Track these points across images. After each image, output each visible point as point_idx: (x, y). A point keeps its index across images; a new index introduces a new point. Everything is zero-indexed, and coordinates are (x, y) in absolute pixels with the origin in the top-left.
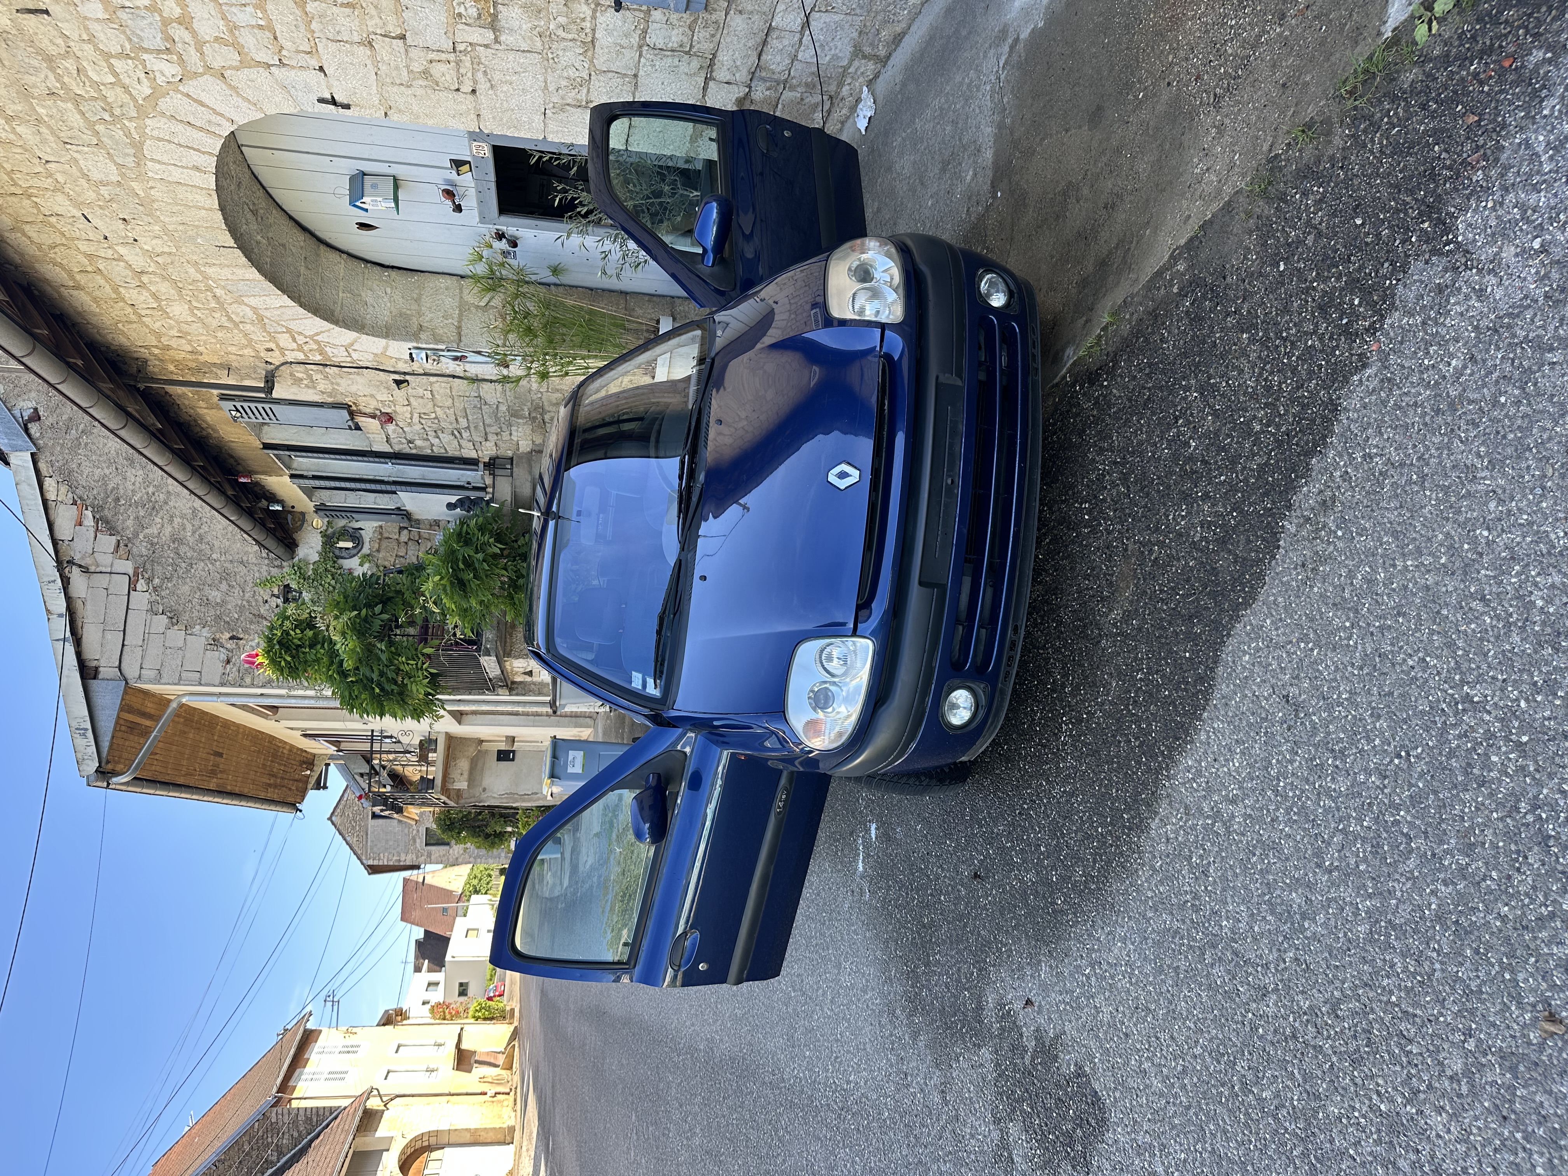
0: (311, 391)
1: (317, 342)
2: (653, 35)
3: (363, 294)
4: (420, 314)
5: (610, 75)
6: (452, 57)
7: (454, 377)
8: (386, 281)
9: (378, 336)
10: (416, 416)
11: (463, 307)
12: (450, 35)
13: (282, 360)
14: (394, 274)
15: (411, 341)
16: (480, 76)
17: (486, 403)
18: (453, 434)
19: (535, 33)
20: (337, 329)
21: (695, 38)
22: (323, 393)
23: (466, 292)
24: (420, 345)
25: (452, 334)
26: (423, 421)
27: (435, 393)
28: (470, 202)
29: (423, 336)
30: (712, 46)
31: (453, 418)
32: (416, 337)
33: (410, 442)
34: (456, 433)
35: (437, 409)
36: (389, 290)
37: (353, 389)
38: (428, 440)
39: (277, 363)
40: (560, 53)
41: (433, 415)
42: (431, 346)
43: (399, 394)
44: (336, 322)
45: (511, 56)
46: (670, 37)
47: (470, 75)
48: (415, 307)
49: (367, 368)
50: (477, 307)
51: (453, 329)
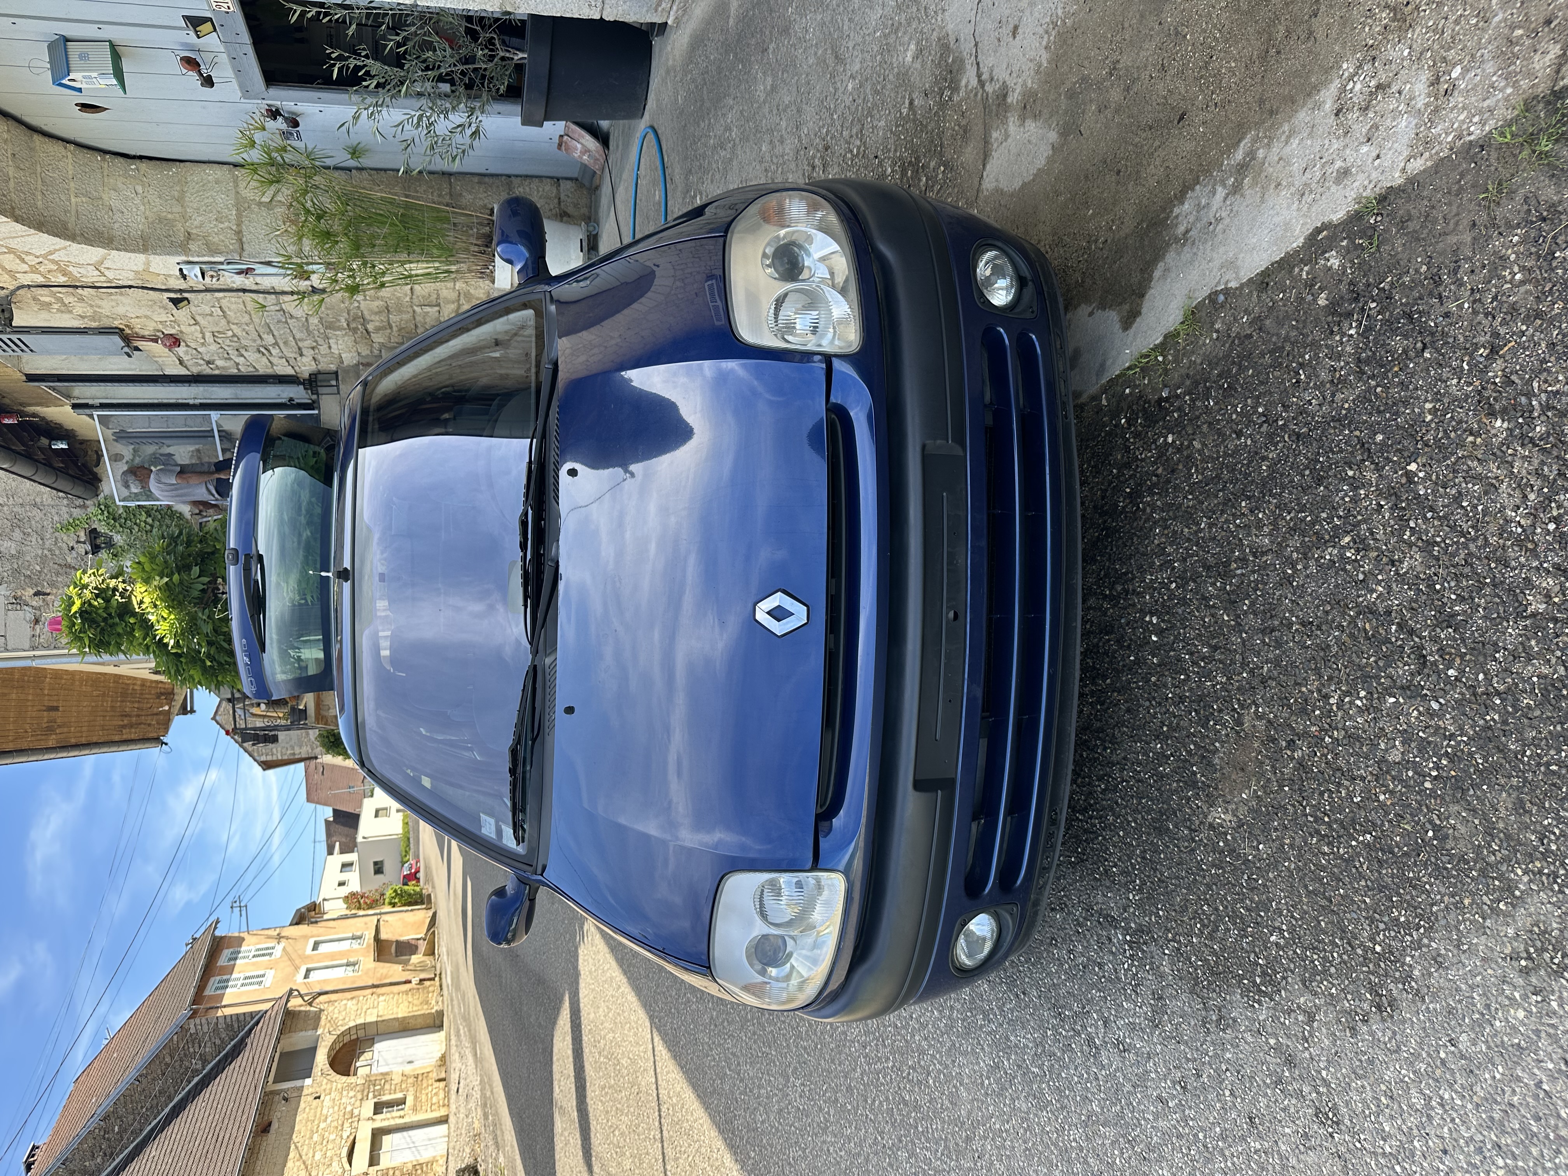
0: (66, 316)
1: (53, 262)
3: (105, 197)
4: (185, 218)
7: (244, 291)
8: (134, 177)
9: (133, 251)
10: (208, 335)
11: (242, 206)
13: (16, 284)
14: (144, 166)
15: (178, 254)
17: (292, 317)
18: (259, 351)
20: (75, 246)
22: (83, 317)
23: (242, 185)
24: (191, 259)
25: (231, 242)
26: (220, 341)
27: (226, 310)
28: (223, 72)
29: (193, 246)
31: (255, 335)
32: (182, 247)
33: (208, 363)
34: (262, 350)
35: (233, 327)
36: (140, 189)
37: (121, 310)
38: (230, 359)
39: (12, 288)
41: (230, 333)
42: (206, 259)
43: (182, 314)
44: (72, 238)
48: (177, 209)
49: (130, 287)
50: (260, 204)
51: (230, 234)
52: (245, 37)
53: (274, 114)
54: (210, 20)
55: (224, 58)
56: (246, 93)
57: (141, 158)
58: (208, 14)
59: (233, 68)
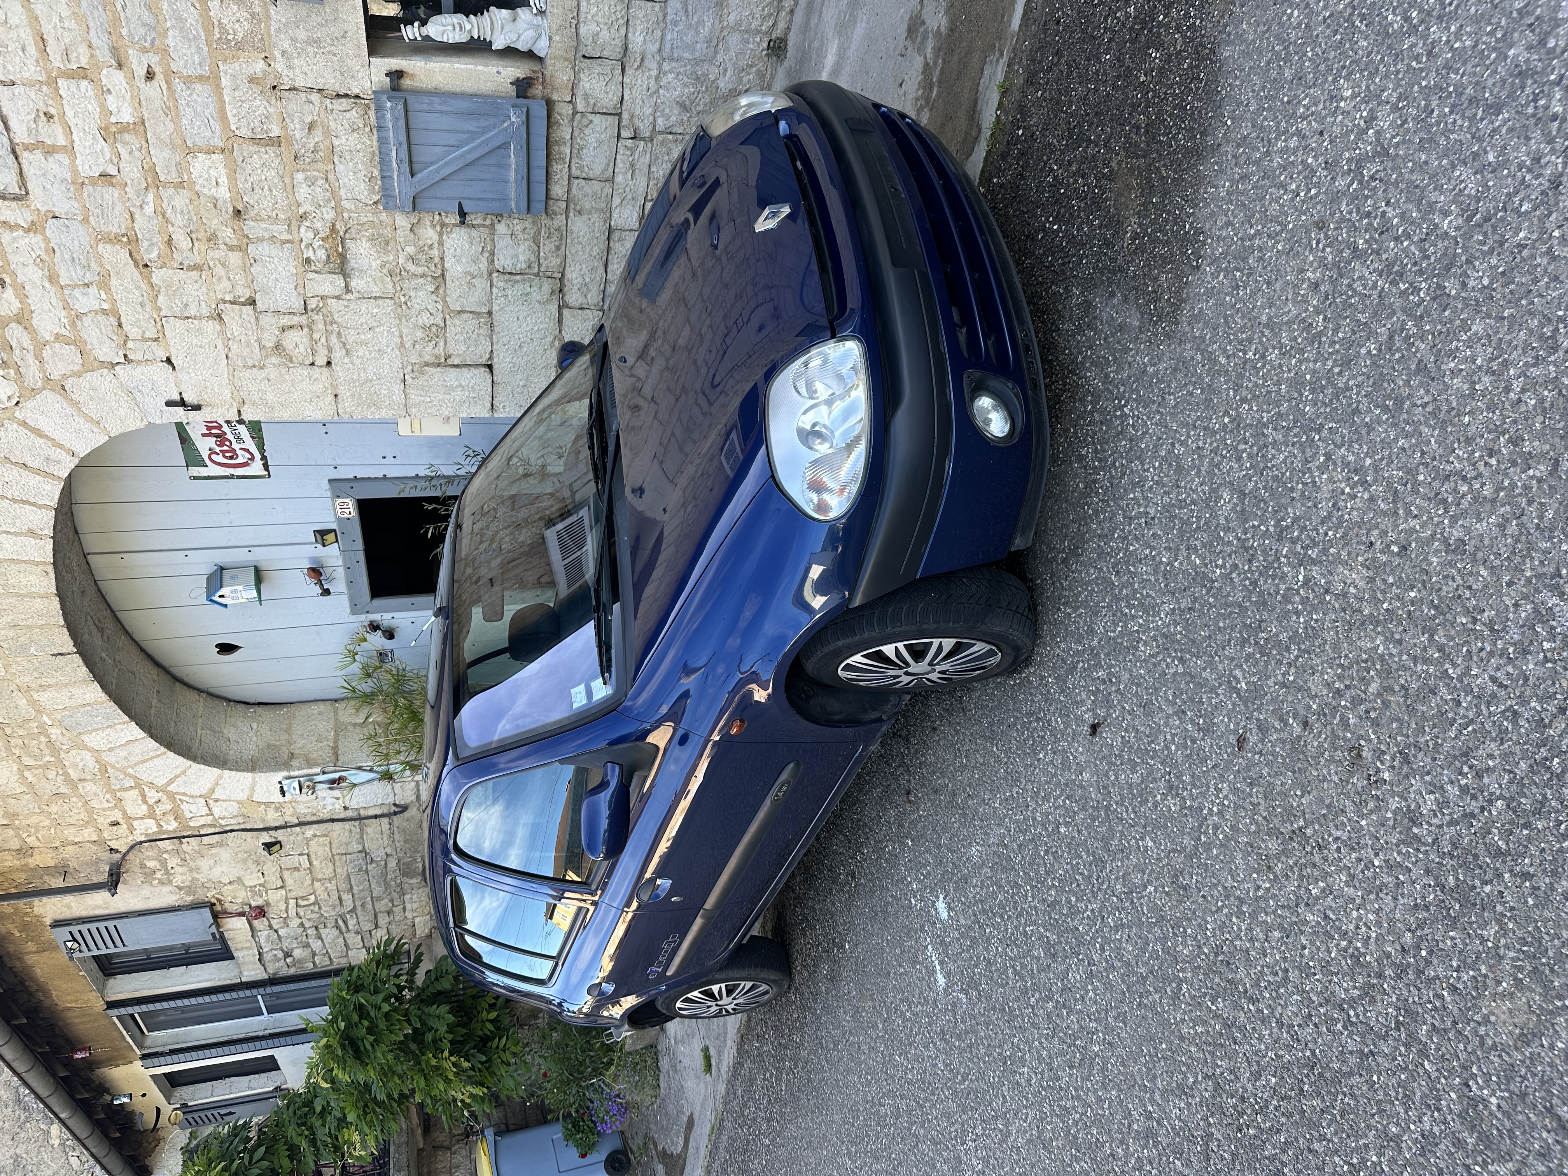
0: (166, 889)
1: (172, 796)
2: (501, 257)
3: (225, 731)
4: (290, 743)
5: (465, 316)
6: (304, 320)
7: (333, 821)
8: (252, 717)
9: (243, 771)
10: (292, 902)
11: (339, 728)
12: (300, 289)
13: (130, 841)
14: (260, 709)
15: (281, 770)
16: (334, 339)
17: (372, 861)
18: (337, 927)
19: (385, 271)
20: (195, 766)
21: (542, 254)
22: (180, 888)
23: (340, 713)
24: (292, 773)
25: (328, 755)
26: (301, 912)
27: (313, 857)
29: (294, 763)
30: (559, 261)
31: (335, 897)
32: (287, 766)
33: (287, 955)
34: (340, 922)
35: (317, 884)
36: (255, 726)
37: (216, 874)
38: (308, 945)
39: (123, 849)
40: (412, 294)
41: (312, 898)
42: (305, 772)
43: (271, 865)
44: (194, 759)
45: (364, 306)
46: (517, 256)
47: (323, 340)
48: (284, 737)
49: (232, 831)
50: (355, 725)
51: (328, 750)
52: (360, 545)
53: (374, 627)
54: (334, 531)
55: (340, 573)
56: (355, 608)
57: (259, 704)
58: (334, 526)
59: (347, 577)
